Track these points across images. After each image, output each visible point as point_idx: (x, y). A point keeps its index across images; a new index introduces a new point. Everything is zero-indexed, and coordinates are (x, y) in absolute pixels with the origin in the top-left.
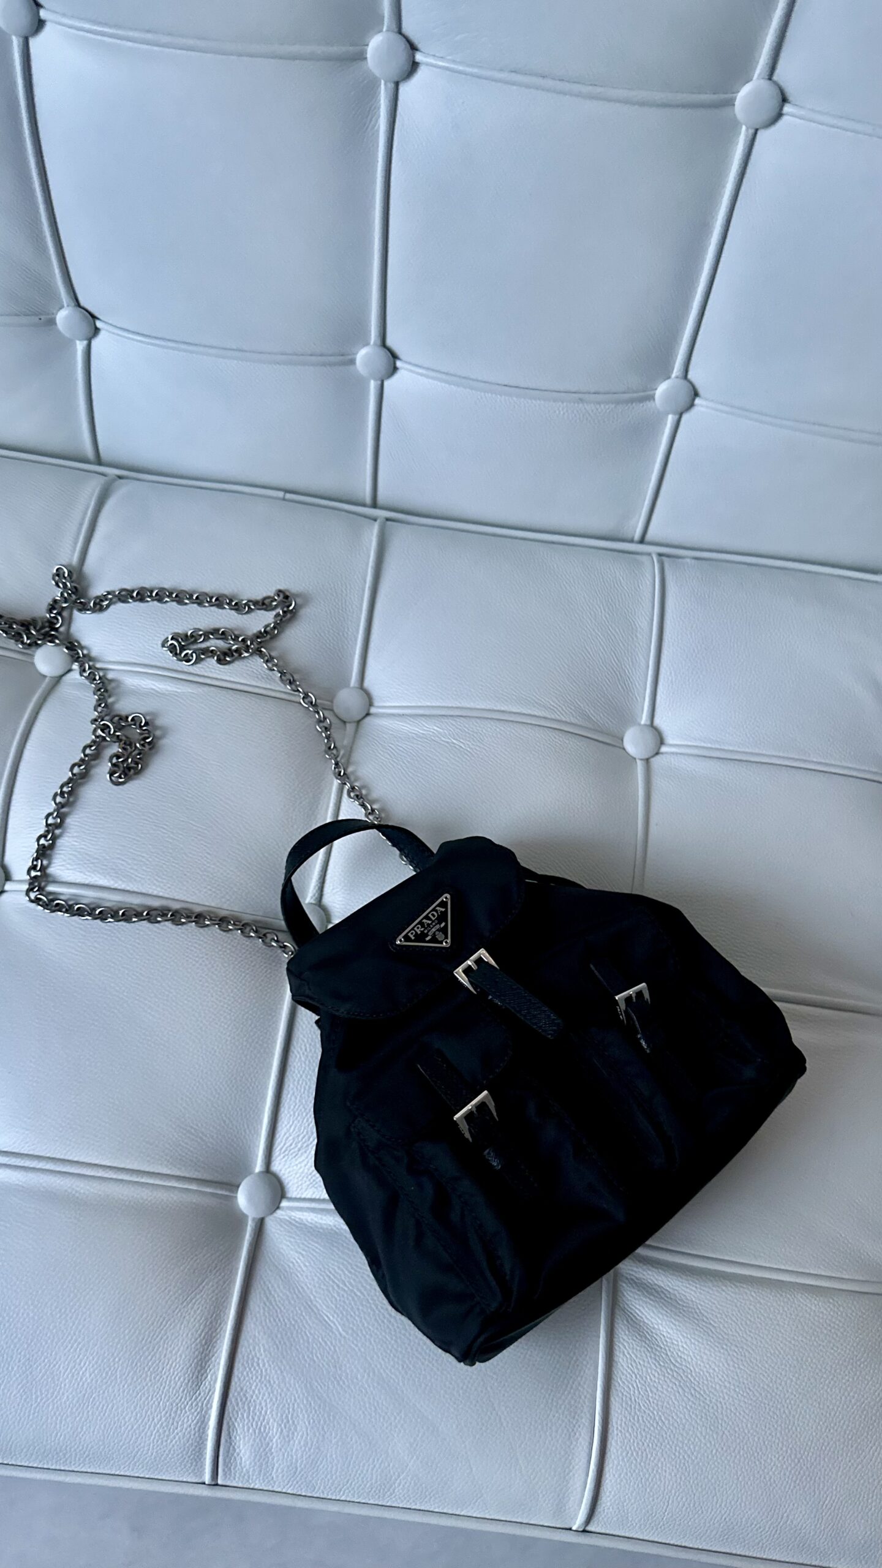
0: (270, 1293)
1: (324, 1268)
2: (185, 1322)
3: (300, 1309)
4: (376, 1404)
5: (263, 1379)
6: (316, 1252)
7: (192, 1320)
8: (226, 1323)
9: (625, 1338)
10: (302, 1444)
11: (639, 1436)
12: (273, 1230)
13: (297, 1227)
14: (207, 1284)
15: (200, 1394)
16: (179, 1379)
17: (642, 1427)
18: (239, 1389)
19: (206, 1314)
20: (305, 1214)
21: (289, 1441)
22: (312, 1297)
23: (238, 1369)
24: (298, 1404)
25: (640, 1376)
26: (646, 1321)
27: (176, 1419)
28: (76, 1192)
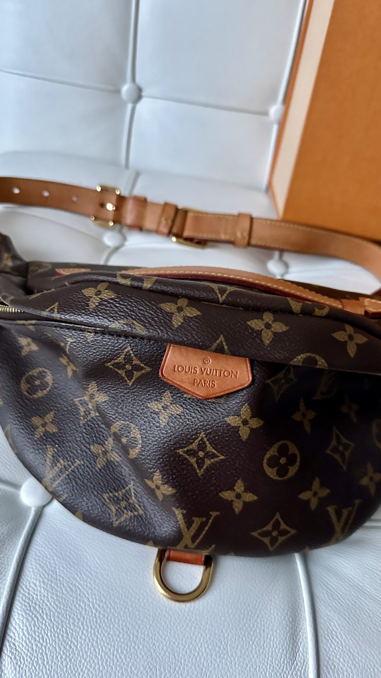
2: (273, 604)
3: (355, 593)
5: (344, 649)
7: (278, 601)
16: (279, 650)
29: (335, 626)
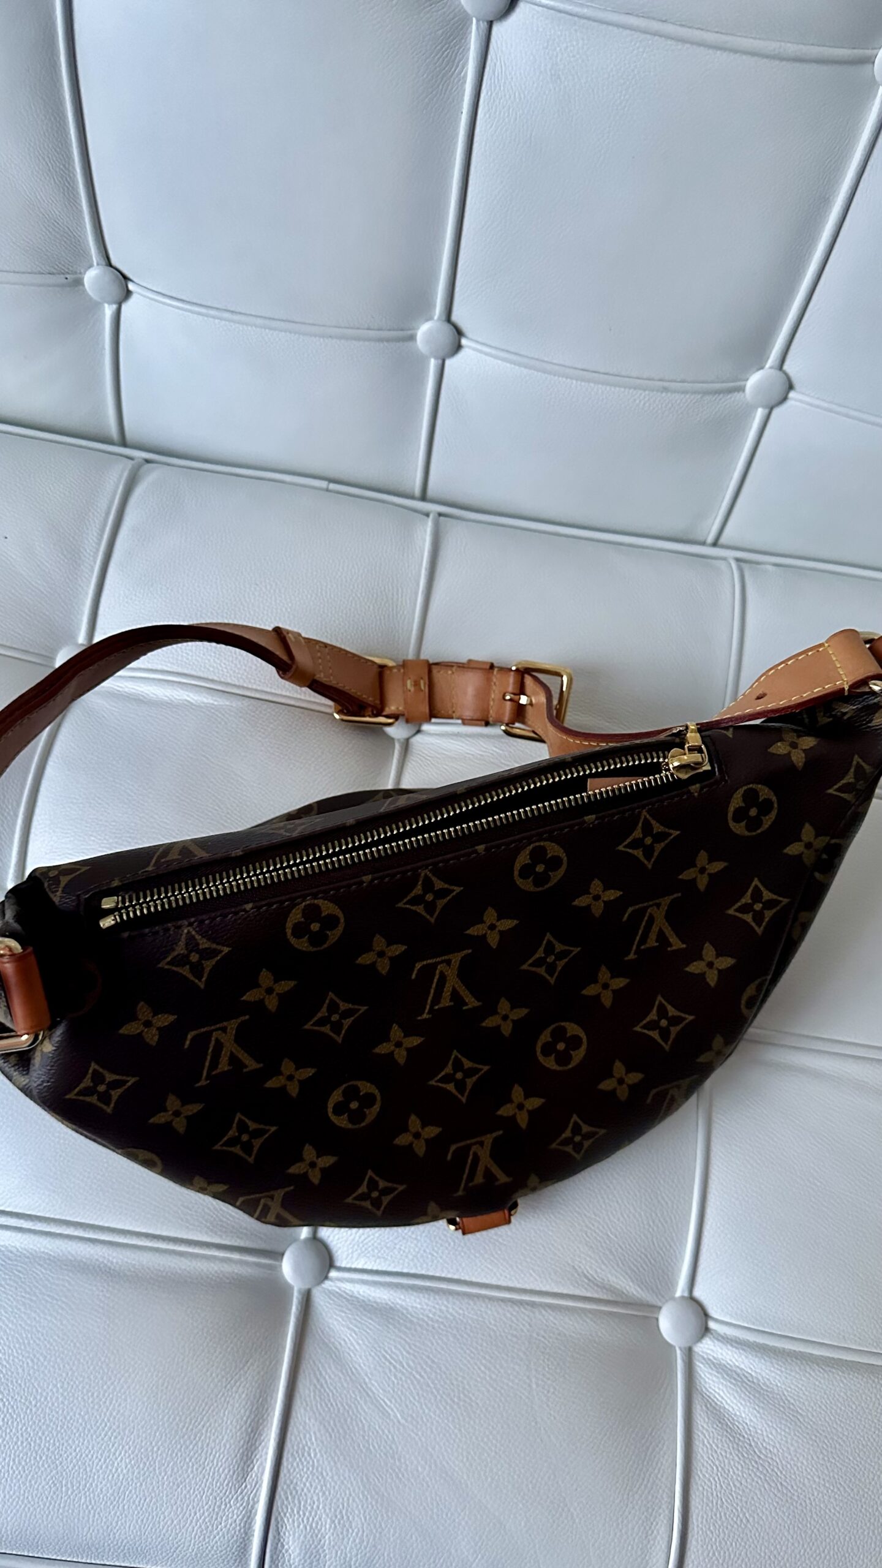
0: (321, 1374)
1: (380, 1347)
2: (230, 1408)
3: (354, 1392)
4: (438, 1498)
5: (315, 1471)
6: (370, 1329)
7: (237, 1405)
8: (274, 1409)
9: (705, 1426)
10: (357, 1541)
11: (722, 1535)
12: (322, 1303)
13: (348, 1300)
14: (252, 1364)
15: (246, 1487)
16: (224, 1470)
17: (725, 1524)
18: (288, 1482)
19: (252, 1398)
20: (356, 1285)
21: (343, 1539)
22: (367, 1380)
23: (287, 1460)
24: (354, 1500)
25: (722, 1468)
26: (727, 1407)
27: (220, 1514)
28: (109, 1261)
29: (310, 1439)
